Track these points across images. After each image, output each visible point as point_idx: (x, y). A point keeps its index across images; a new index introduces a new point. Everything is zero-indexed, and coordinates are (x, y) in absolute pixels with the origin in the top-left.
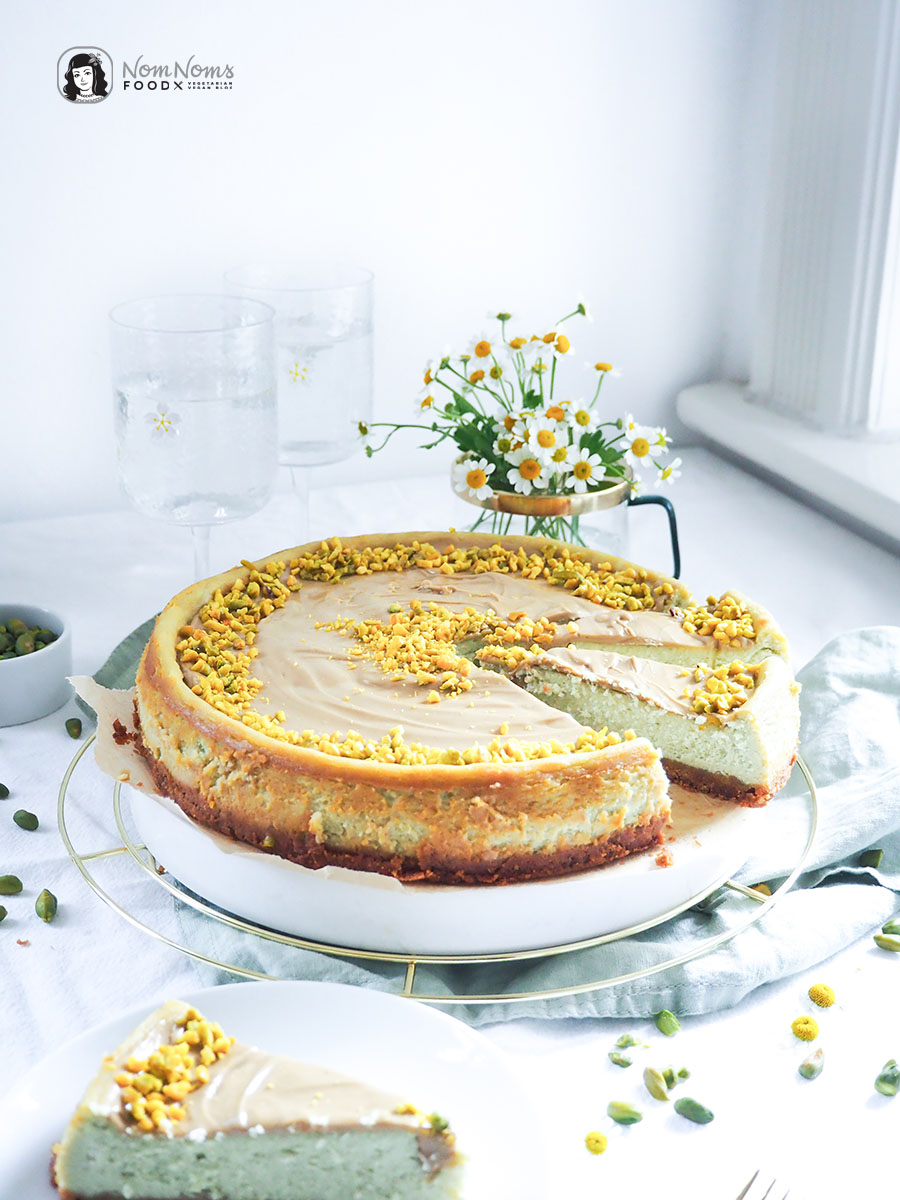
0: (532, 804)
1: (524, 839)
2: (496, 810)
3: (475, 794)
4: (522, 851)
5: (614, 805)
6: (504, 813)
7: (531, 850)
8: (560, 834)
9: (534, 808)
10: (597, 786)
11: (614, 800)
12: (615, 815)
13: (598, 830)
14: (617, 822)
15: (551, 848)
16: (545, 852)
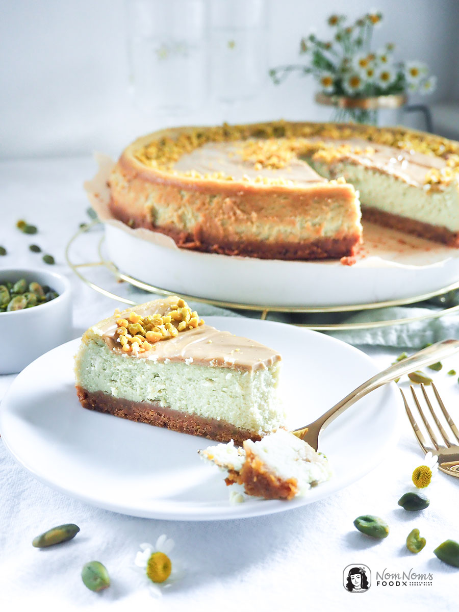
0: (261, 209)
1: (254, 229)
2: (239, 208)
3: (228, 197)
4: (253, 238)
5: (317, 220)
6: (243, 211)
7: (260, 238)
8: (279, 231)
9: (263, 211)
10: (307, 205)
11: (316, 217)
12: (317, 226)
13: (305, 234)
14: (318, 231)
15: (272, 239)
16: (267, 242)
